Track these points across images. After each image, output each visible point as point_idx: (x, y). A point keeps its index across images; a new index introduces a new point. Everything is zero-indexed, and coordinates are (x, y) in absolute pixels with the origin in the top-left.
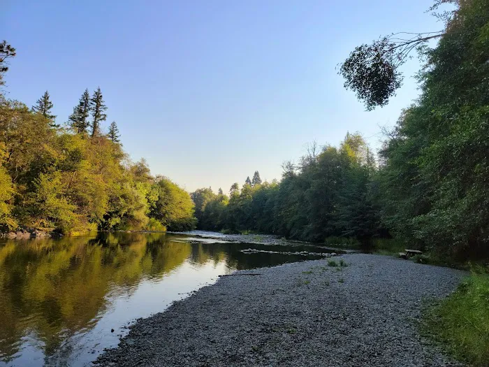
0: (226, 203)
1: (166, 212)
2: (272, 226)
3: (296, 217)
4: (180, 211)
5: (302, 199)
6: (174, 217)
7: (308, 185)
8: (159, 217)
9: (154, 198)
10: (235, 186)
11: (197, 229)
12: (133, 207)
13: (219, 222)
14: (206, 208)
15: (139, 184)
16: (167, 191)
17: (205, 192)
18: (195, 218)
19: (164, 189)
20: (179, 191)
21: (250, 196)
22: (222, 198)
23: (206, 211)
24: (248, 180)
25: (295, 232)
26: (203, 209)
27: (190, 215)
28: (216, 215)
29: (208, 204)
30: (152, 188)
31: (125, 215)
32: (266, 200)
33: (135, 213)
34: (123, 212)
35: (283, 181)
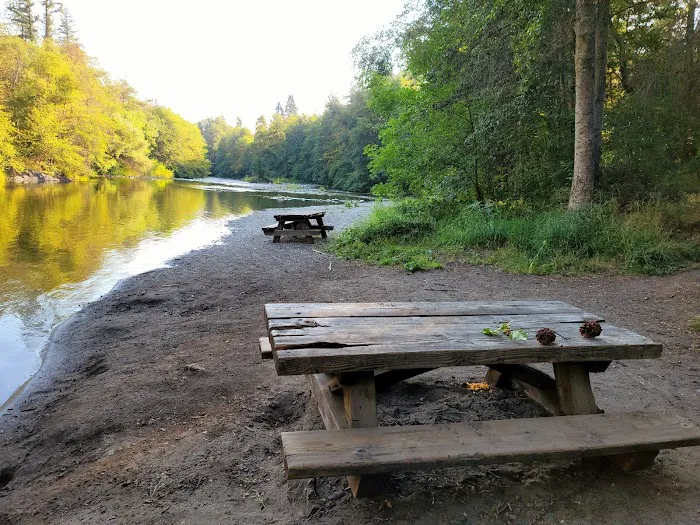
0: (249, 140)
1: (171, 153)
2: (312, 173)
3: (339, 163)
4: (189, 152)
5: (346, 140)
6: (181, 159)
7: (354, 124)
8: (161, 159)
9: (153, 133)
10: (261, 119)
11: (210, 176)
12: (129, 146)
13: (240, 166)
14: (221, 146)
15: (130, 114)
16: (169, 124)
17: (216, 122)
18: (207, 160)
19: (163, 120)
20: (185, 124)
21: (282, 133)
22: (243, 133)
23: (219, 150)
24: (279, 108)
25: (338, 181)
26: (216, 147)
27: (202, 157)
28: (236, 155)
29: (223, 140)
30: (148, 120)
31: (121, 156)
32: (304, 138)
33: (134, 154)
34: (118, 153)
35: (326, 114)
